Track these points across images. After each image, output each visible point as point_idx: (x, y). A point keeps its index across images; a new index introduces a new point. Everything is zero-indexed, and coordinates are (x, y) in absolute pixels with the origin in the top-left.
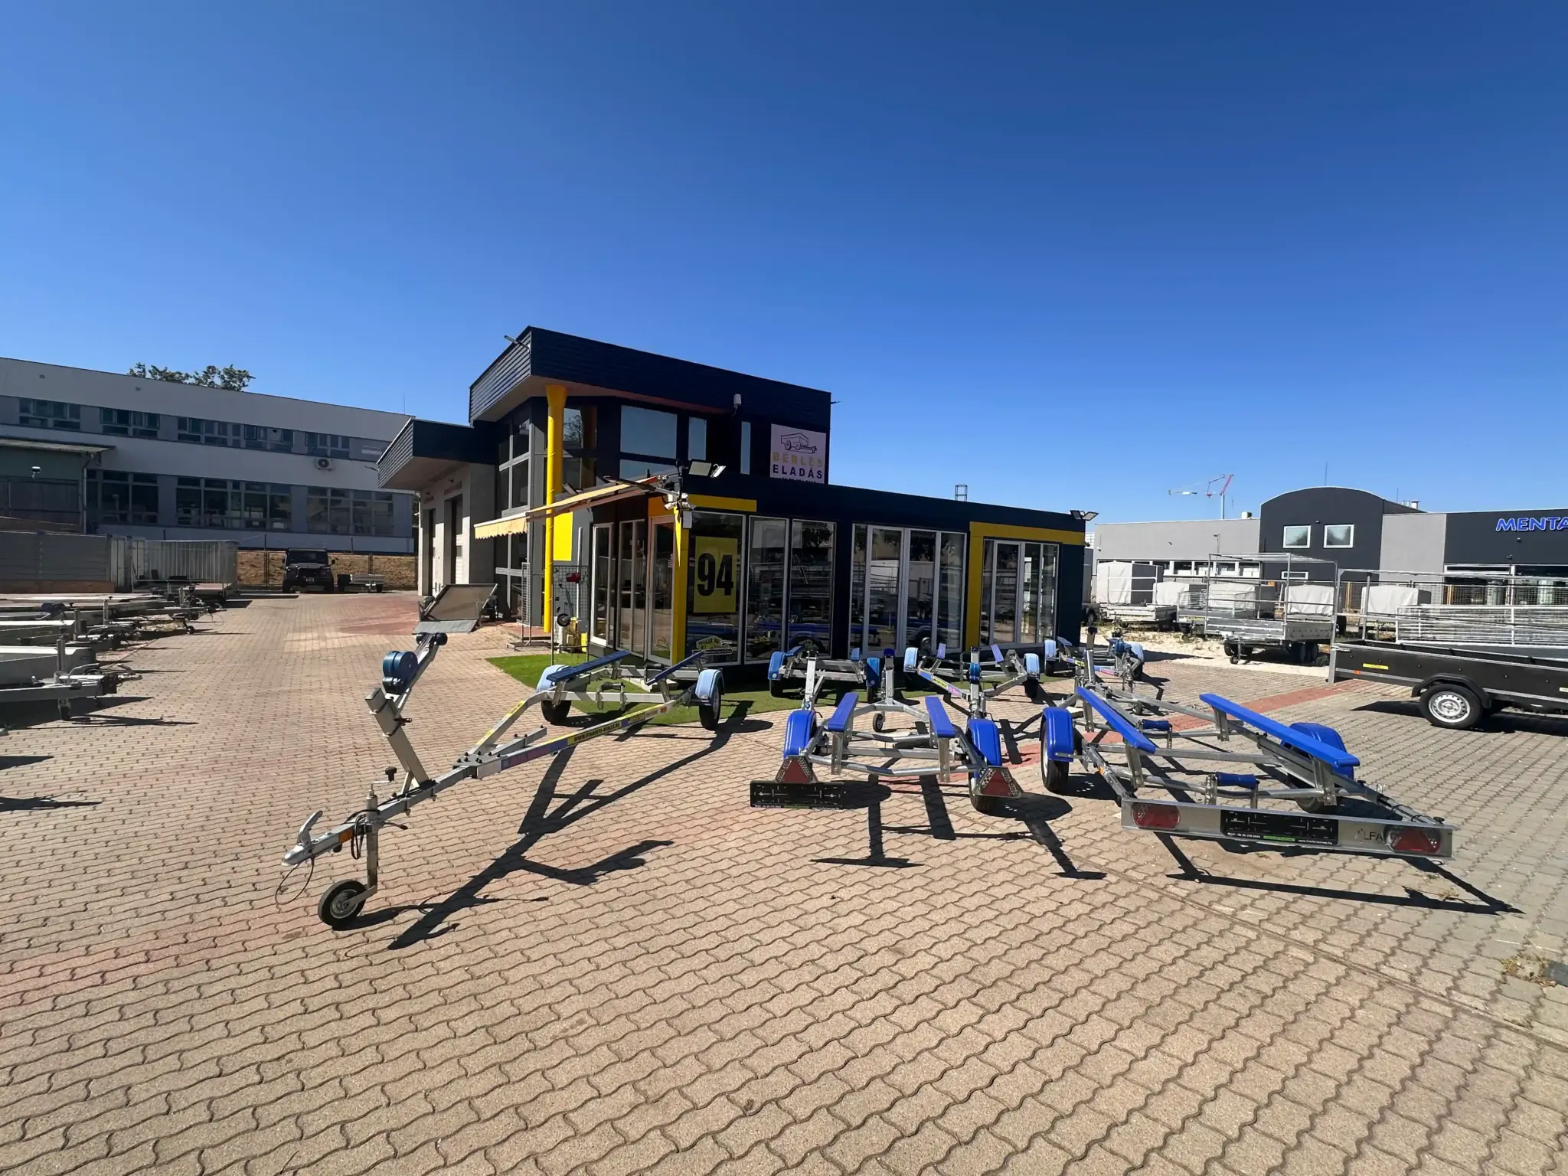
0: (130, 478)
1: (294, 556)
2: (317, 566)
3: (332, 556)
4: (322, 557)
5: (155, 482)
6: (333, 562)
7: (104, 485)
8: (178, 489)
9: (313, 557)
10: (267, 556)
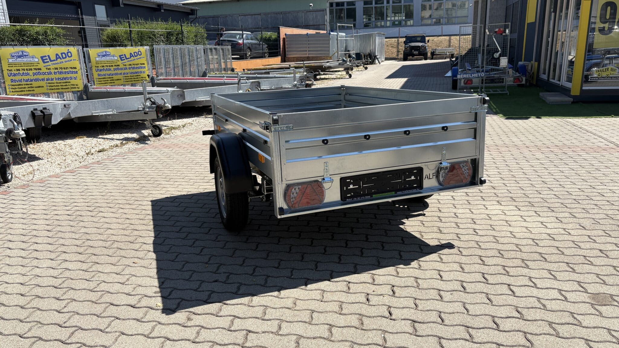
0: (345, 4)
1: (409, 39)
2: (420, 44)
3: (427, 38)
4: (423, 39)
5: (355, 5)
6: (428, 41)
7: (336, 9)
8: (364, 8)
9: (419, 39)
10: (398, 40)
